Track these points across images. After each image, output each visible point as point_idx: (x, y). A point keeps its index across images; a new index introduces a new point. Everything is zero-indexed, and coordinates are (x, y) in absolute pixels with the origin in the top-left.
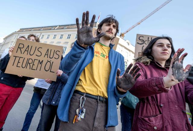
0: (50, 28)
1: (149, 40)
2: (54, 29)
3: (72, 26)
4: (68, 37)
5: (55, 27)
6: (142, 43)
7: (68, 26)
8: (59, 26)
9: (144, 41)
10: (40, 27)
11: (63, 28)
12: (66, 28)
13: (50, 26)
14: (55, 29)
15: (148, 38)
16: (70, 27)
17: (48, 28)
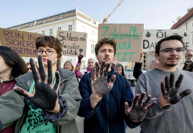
0: (27, 25)
1: (68, 35)
2: (32, 26)
3: (50, 19)
4: (50, 32)
5: (32, 23)
6: (62, 39)
7: (46, 20)
8: (37, 21)
9: (64, 37)
10: (16, 26)
11: (41, 23)
12: (45, 22)
13: (26, 23)
14: (34, 25)
15: (68, 34)
16: (49, 21)
17: (25, 25)
